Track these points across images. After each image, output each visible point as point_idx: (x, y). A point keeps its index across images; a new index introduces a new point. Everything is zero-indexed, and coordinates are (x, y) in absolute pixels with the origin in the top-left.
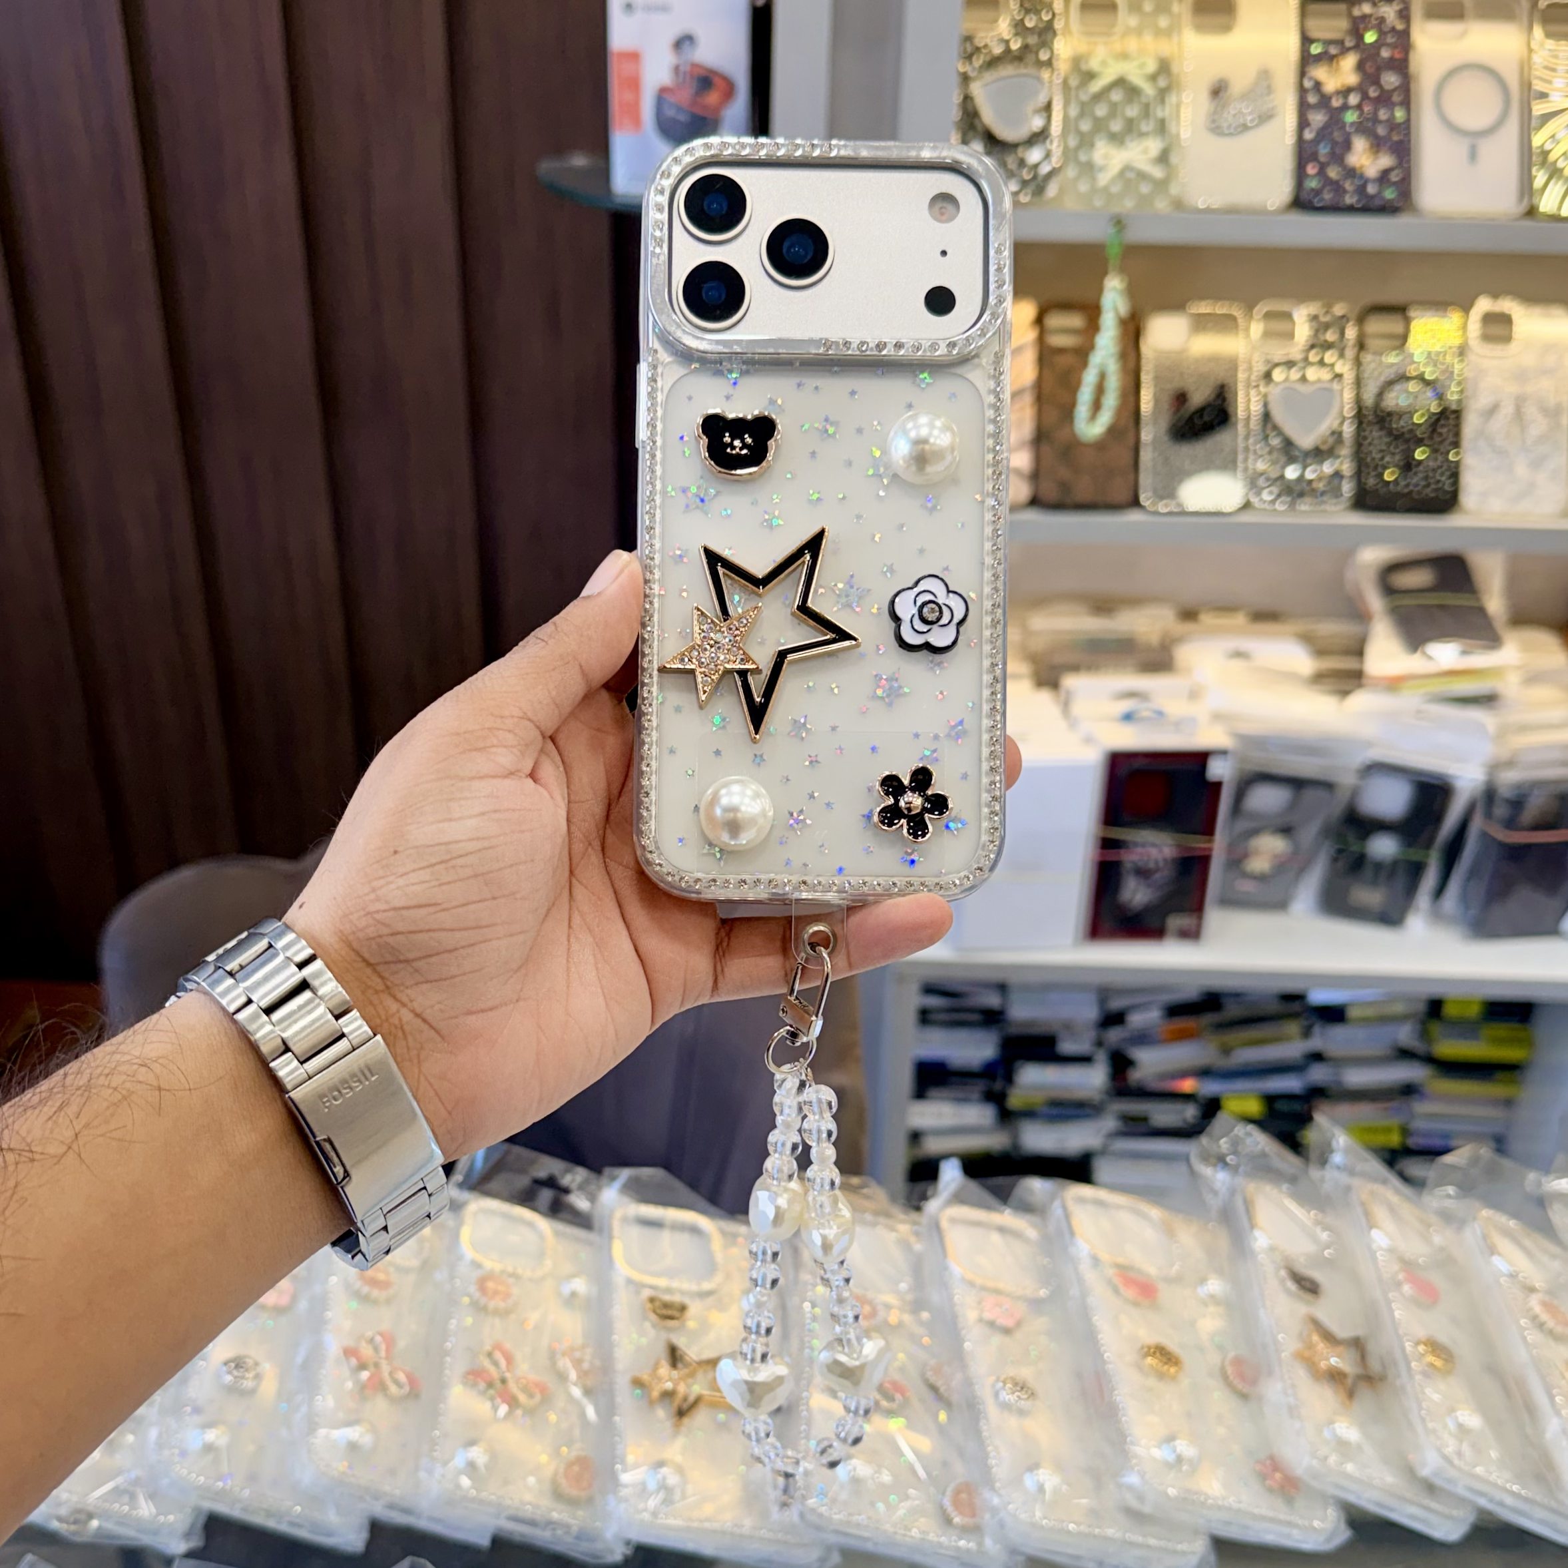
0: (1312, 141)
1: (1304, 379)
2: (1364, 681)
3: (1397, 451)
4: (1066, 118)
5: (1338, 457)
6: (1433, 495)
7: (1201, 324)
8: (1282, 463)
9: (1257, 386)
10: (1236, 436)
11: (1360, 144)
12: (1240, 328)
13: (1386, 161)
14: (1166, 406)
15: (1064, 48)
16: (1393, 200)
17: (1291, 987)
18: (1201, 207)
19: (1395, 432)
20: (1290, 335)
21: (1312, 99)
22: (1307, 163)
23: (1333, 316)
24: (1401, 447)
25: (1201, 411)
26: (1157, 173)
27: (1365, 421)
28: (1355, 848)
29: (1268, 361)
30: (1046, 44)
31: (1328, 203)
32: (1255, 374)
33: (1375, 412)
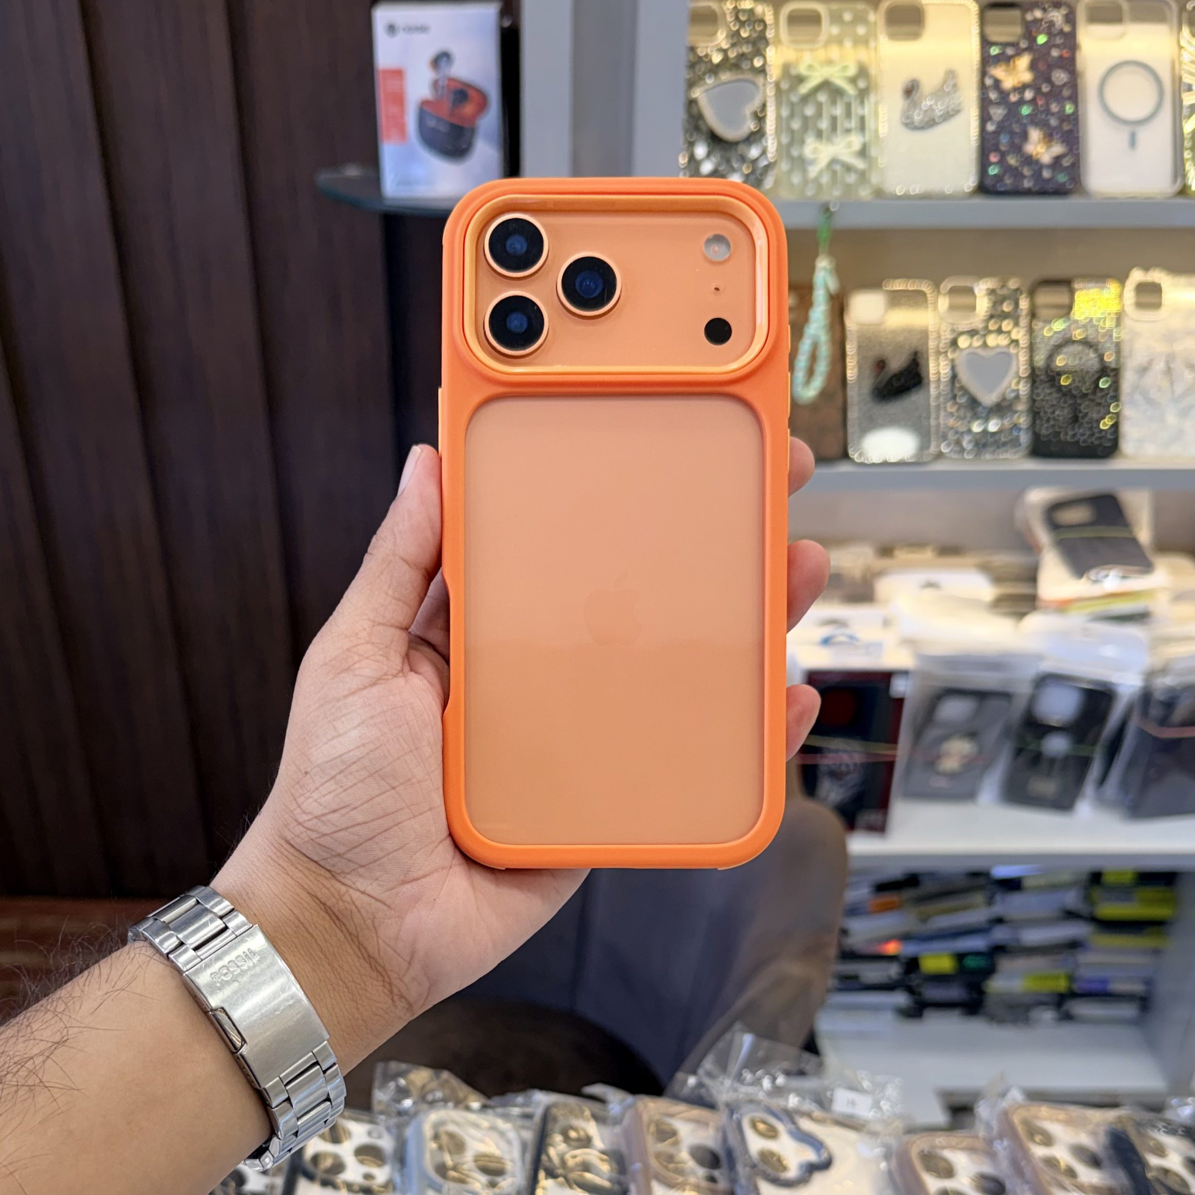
0: (994, 132)
1: (985, 345)
2: (1037, 603)
3: (1066, 405)
4: (779, 118)
5: (1016, 412)
6: (1096, 443)
7: (896, 300)
8: (968, 419)
9: (946, 352)
10: (929, 395)
11: (1035, 134)
12: (929, 302)
13: (1058, 149)
14: (867, 372)
15: (775, 57)
16: (1066, 182)
17: (977, 866)
18: (899, 194)
19: (1064, 390)
20: (973, 308)
21: (993, 96)
22: (990, 151)
23: (1009, 289)
24: (1070, 402)
25: (898, 376)
26: (860, 164)
27: (1038, 380)
28: (1032, 747)
29: (953, 331)
30: (760, 53)
31: (1009, 188)
32: (943, 342)
33: (1047, 372)
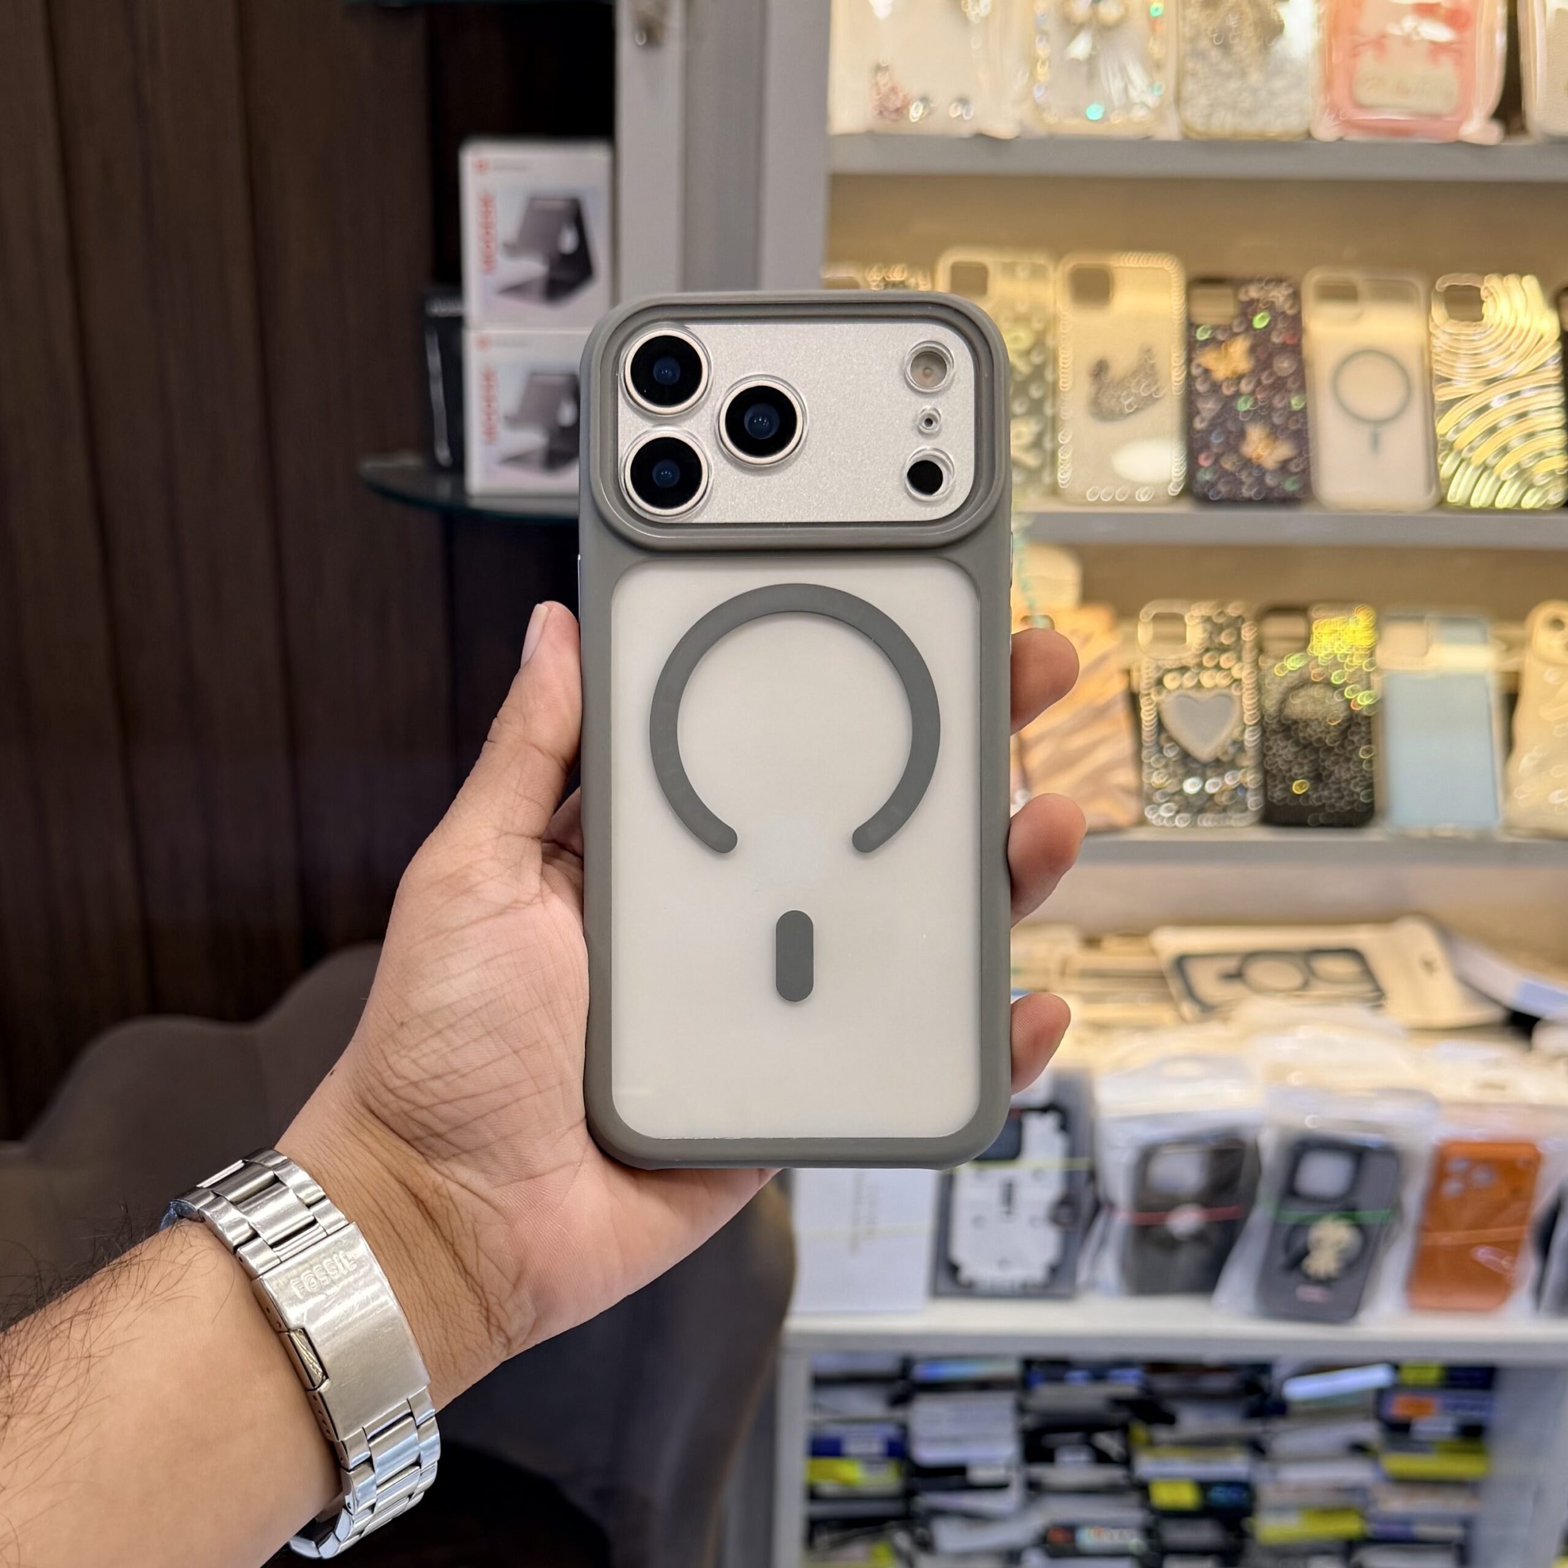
0: (1203, 431)
1: (1199, 686)
3: (1305, 761)
5: (1242, 768)
6: (1347, 808)
8: (1180, 776)
9: (1149, 694)
11: (1256, 433)
13: (1284, 450)
16: (1293, 491)
19: (1302, 742)
20: (1182, 639)
21: (1201, 387)
22: (1199, 453)
23: (1230, 617)
24: (1310, 757)
27: (1268, 730)
29: (1158, 668)
31: (1225, 497)
32: (1147, 680)
33: (1280, 721)
